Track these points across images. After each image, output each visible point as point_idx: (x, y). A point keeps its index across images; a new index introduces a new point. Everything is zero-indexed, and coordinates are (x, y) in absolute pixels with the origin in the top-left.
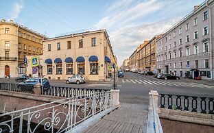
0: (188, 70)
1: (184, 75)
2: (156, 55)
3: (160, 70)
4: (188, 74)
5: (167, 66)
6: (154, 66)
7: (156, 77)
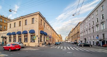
0: (98, 41)
1: (95, 44)
2: (80, 33)
3: (82, 41)
4: (97, 43)
5: (86, 39)
6: (79, 39)
7: (77, 45)
